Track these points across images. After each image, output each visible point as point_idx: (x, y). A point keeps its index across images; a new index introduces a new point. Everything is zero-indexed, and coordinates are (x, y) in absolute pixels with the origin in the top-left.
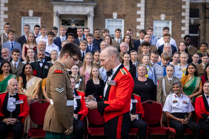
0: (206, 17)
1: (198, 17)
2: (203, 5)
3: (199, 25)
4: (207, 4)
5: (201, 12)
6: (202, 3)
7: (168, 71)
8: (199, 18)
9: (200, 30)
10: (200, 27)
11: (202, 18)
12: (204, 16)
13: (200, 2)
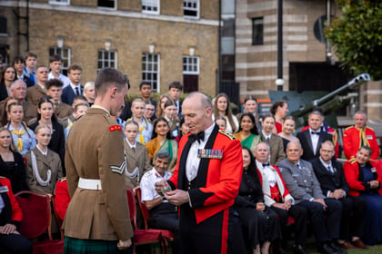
0: (19, 34)
1: (5, 32)
2: (14, 11)
3: (8, 47)
4: (20, 10)
5: (10, 24)
6: (12, 8)
7: (129, 131)
8: (6, 35)
9: (8, 57)
10: (9, 52)
11: (12, 34)
12: (16, 31)
13: (9, 4)
